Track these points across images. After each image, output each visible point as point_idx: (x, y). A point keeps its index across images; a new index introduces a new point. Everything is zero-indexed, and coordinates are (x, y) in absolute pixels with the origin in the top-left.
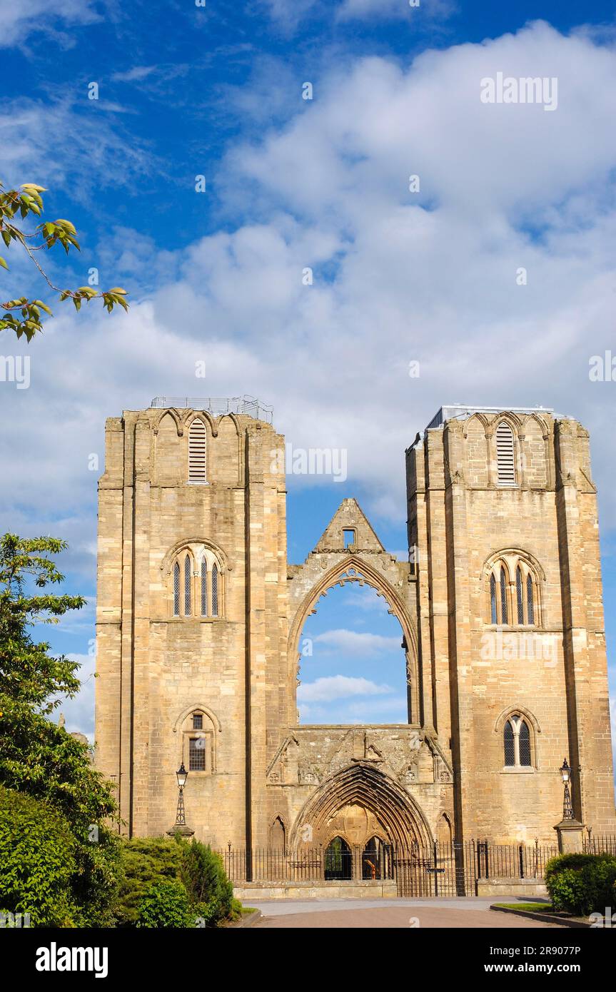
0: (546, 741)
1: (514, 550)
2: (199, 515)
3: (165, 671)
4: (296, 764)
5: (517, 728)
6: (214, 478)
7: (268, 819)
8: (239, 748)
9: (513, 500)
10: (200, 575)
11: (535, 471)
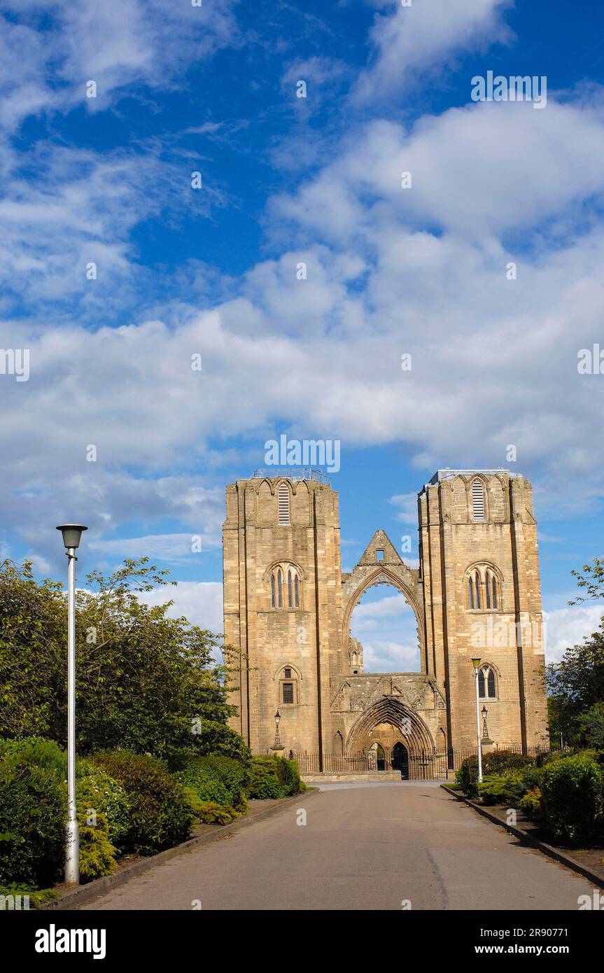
0: (504, 682)
1: (484, 562)
2: (285, 545)
3: (267, 643)
4: (348, 699)
5: (486, 674)
6: (295, 521)
7: (332, 733)
8: (313, 690)
9: (483, 530)
10: (287, 582)
11: (497, 511)
